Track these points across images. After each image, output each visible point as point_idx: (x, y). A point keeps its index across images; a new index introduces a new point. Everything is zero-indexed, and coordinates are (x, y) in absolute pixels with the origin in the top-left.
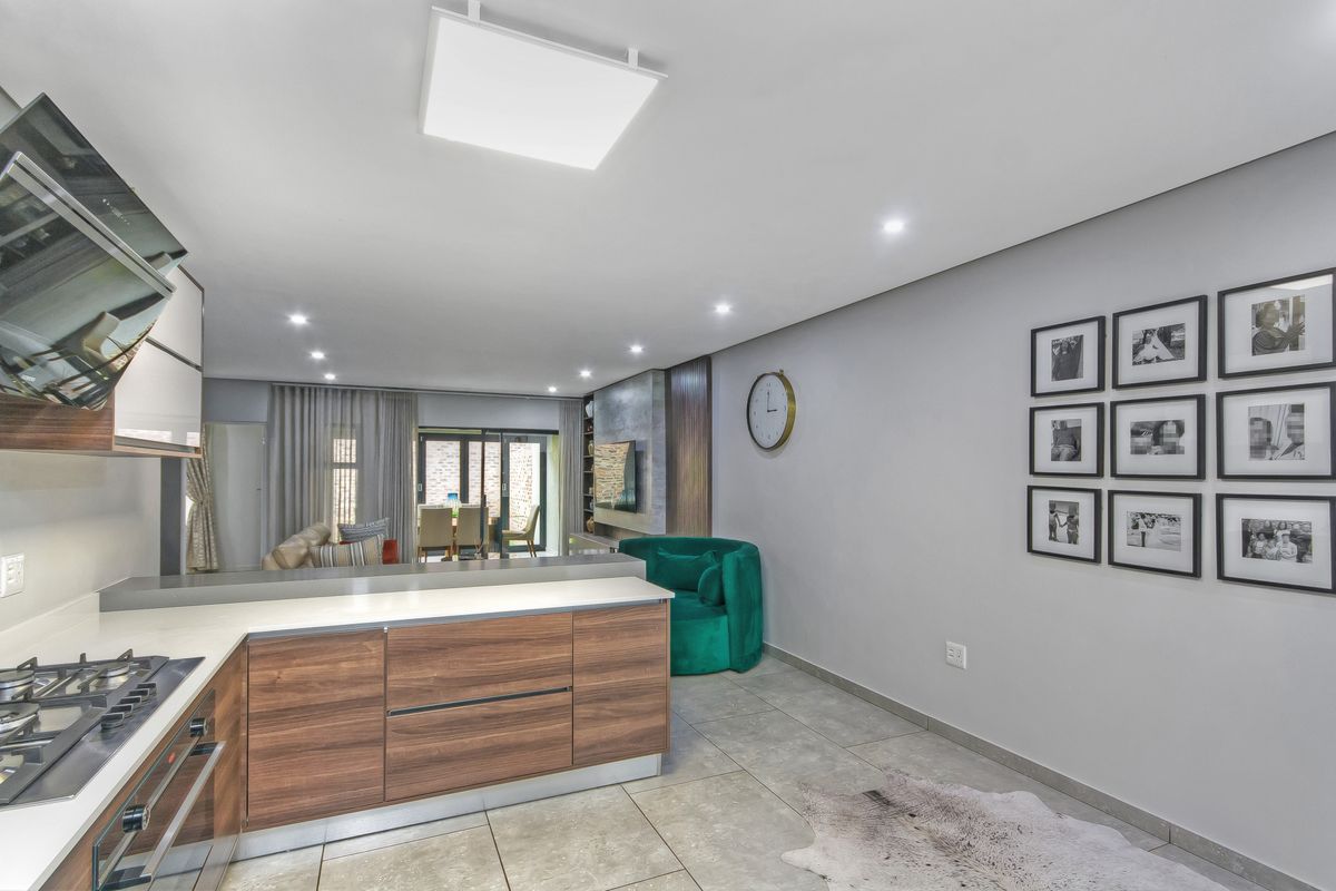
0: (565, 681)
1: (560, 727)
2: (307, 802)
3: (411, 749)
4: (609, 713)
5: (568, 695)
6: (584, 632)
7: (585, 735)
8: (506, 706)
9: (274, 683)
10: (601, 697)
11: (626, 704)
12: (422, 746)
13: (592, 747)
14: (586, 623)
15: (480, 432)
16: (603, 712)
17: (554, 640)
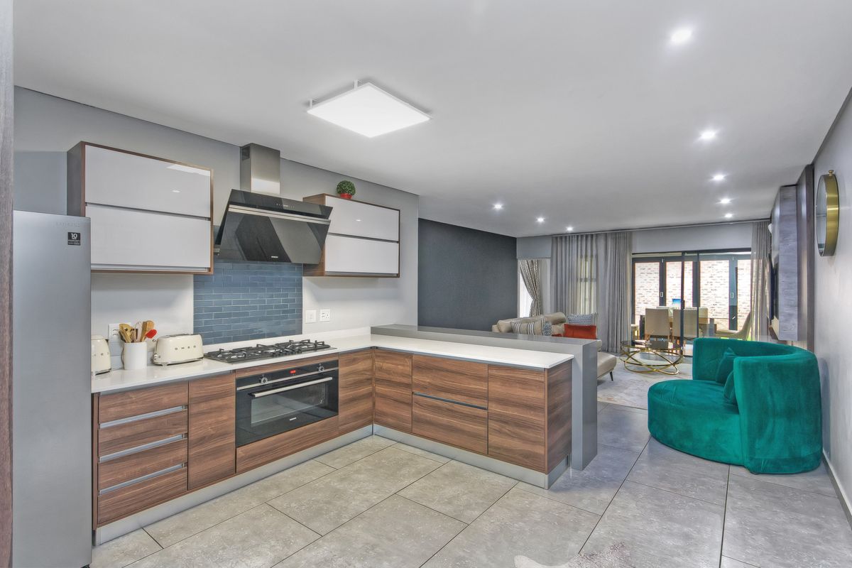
0: (483, 403)
1: (480, 429)
2: (390, 420)
3: (422, 413)
4: (507, 431)
5: (486, 412)
6: (495, 377)
7: (495, 439)
8: (457, 407)
9: (381, 368)
10: (504, 420)
11: (517, 430)
12: (425, 414)
13: (499, 448)
14: (494, 372)
15: (680, 254)
16: (504, 430)
17: (480, 378)
